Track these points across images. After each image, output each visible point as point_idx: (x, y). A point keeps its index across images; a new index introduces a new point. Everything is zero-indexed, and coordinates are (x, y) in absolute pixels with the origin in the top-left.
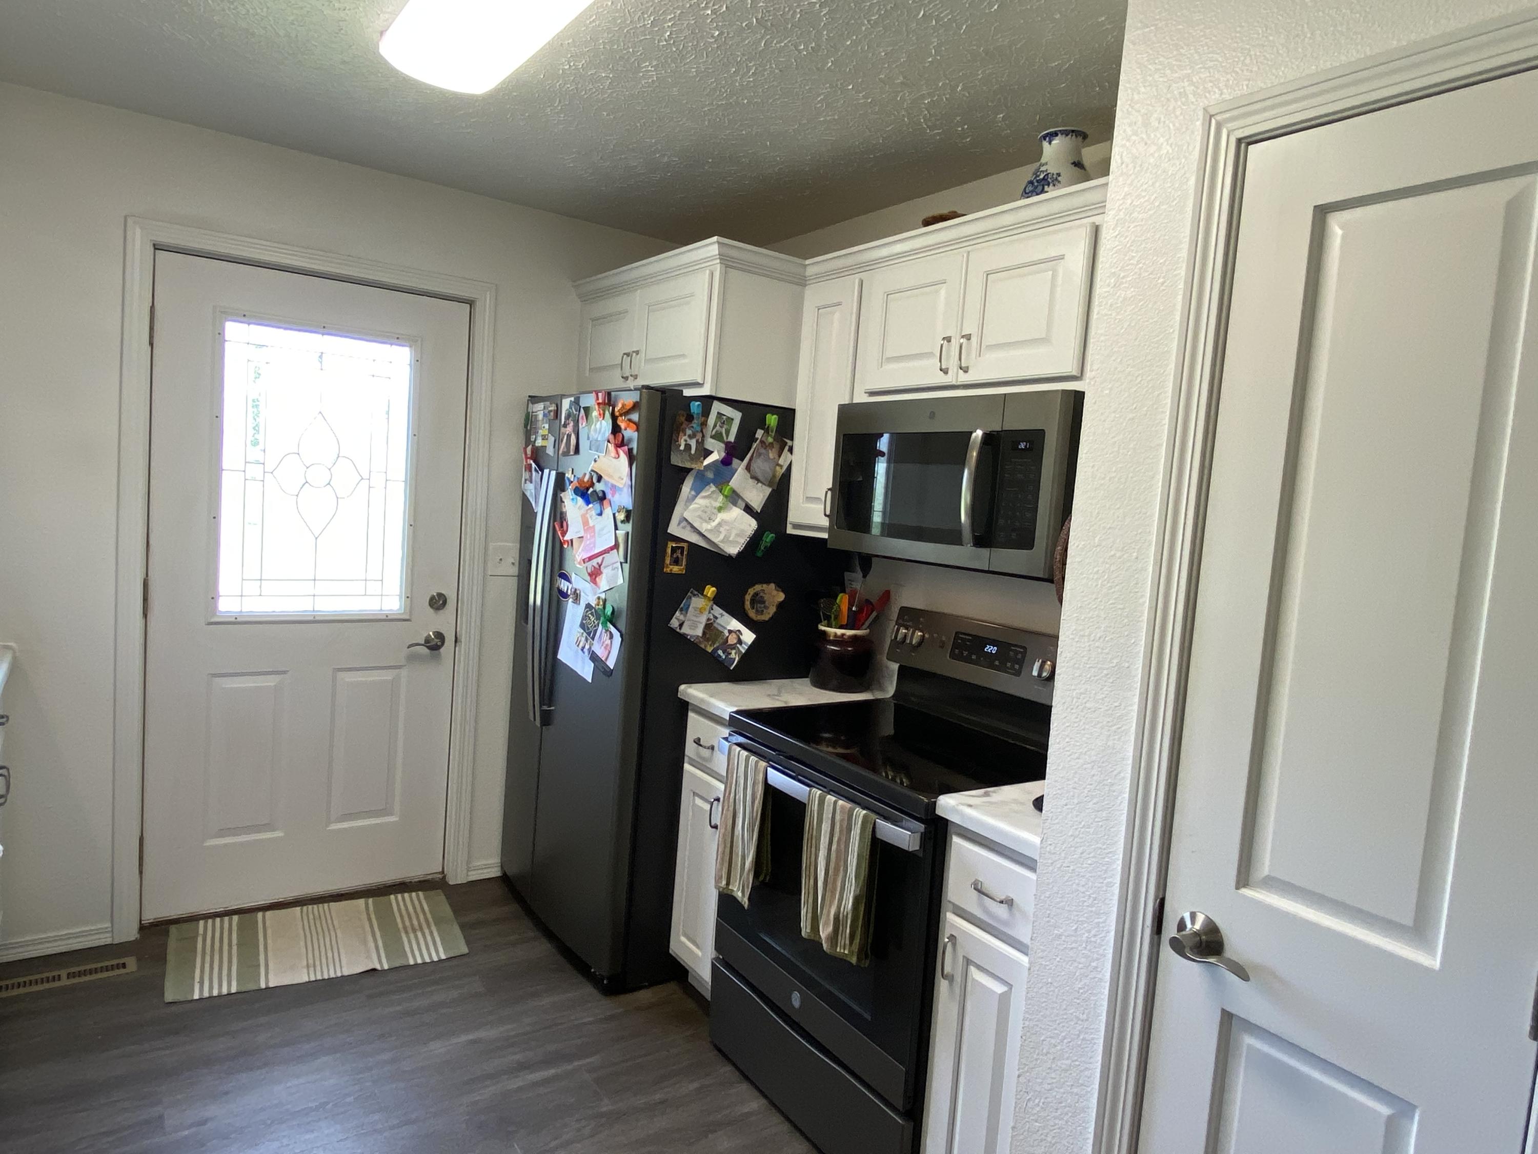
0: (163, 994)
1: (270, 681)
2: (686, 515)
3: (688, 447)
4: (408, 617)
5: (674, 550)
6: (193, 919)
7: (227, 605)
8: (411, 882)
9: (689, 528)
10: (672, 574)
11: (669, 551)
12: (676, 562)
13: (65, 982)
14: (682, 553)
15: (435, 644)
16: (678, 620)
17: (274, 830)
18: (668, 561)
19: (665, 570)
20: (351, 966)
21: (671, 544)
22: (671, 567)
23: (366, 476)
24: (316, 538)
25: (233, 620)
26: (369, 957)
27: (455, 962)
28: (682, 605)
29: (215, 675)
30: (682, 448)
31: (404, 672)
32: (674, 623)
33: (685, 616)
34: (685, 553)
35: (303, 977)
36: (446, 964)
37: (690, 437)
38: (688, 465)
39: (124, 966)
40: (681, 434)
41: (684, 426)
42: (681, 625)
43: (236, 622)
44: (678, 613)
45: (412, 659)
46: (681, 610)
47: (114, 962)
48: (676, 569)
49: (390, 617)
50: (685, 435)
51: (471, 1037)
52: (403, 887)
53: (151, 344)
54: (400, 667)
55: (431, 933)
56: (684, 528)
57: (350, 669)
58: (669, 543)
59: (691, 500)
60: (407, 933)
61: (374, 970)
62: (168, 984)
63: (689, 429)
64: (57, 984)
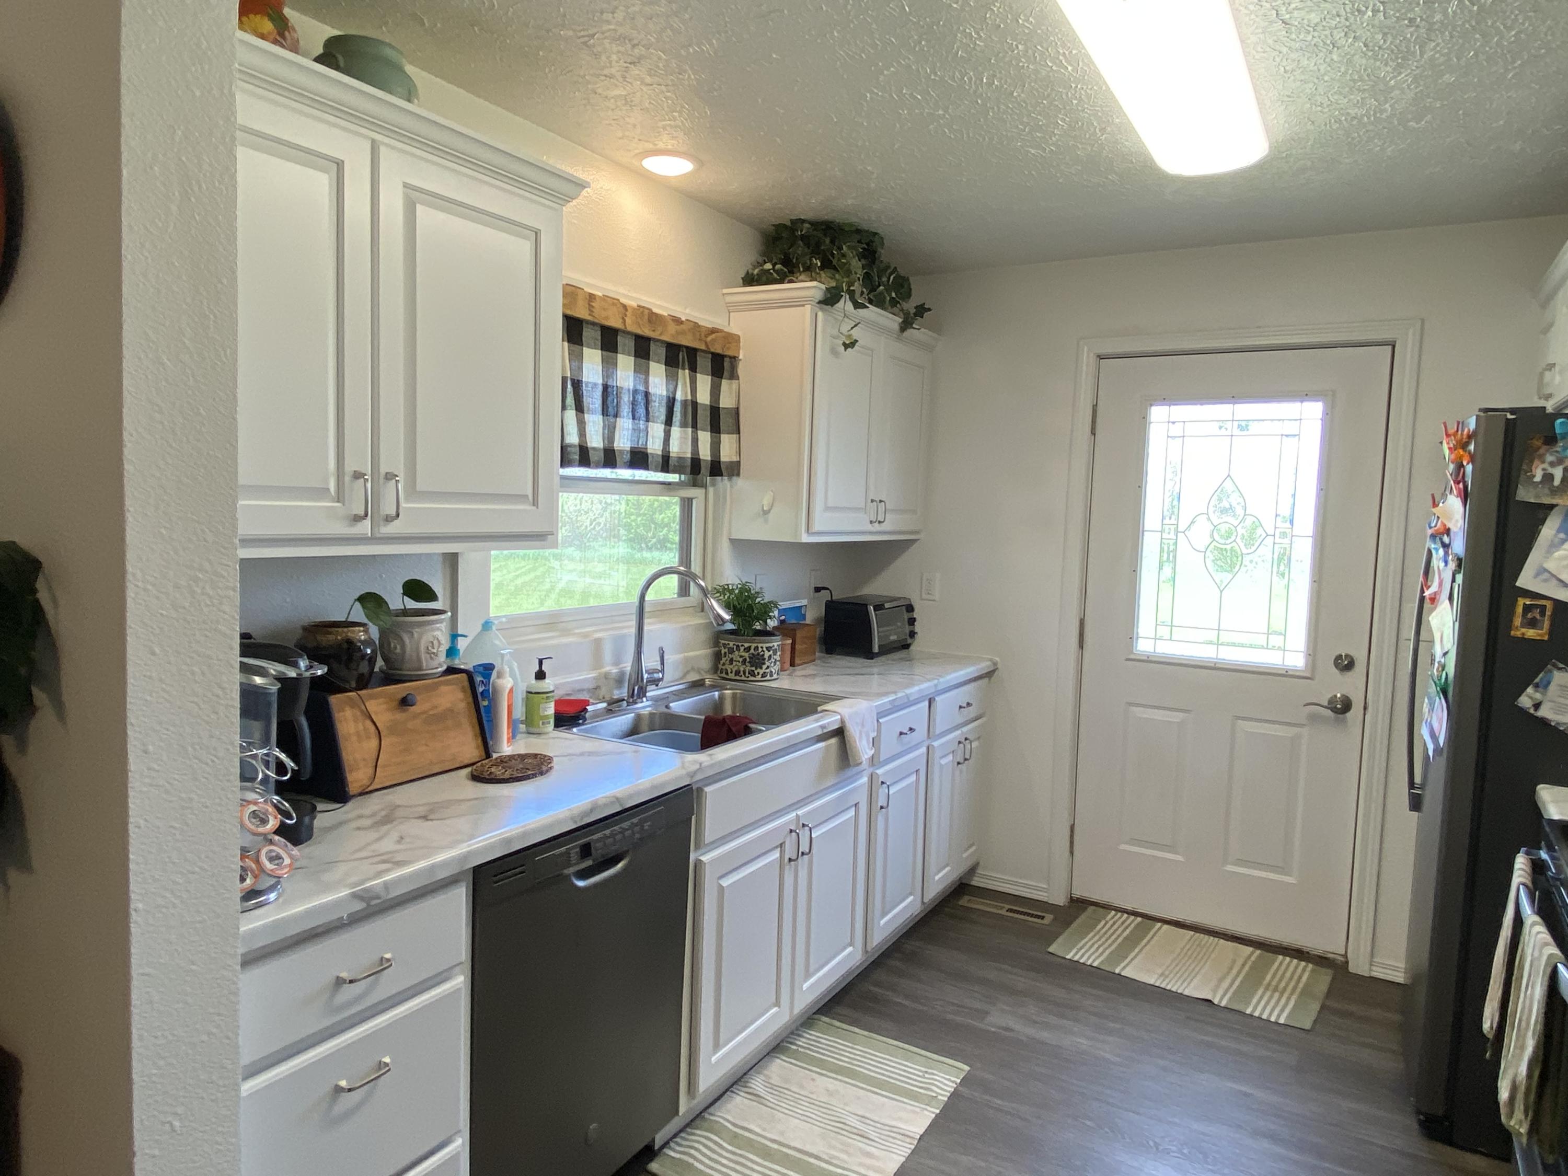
0: (1049, 946)
1: (1177, 717)
2: (1550, 565)
3: (1548, 477)
4: (1308, 675)
5: (1527, 609)
6: (1107, 907)
7: (1144, 646)
8: (1308, 953)
9: (1555, 582)
10: (1524, 640)
11: (1519, 610)
12: (1533, 624)
13: (1003, 912)
14: (1543, 613)
15: (1342, 707)
16: (1531, 698)
17: (1176, 853)
18: (1518, 621)
19: (1512, 633)
20: (1195, 989)
21: (1521, 602)
22: (1524, 630)
23: (1271, 532)
24: (1221, 592)
25: (1145, 658)
26: (1215, 991)
27: (1289, 1030)
28: (1537, 680)
29: (1130, 704)
30: (1538, 478)
31: (1305, 731)
32: (1525, 701)
33: (1544, 694)
34: (1548, 613)
35: (1151, 979)
36: (1280, 1029)
37: (1552, 464)
38: (1547, 501)
39: (1043, 918)
40: (1536, 462)
41: (1541, 451)
42: (1537, 706)
43: (1148, 660)
44: (1530, 690)
45: (1314, 719)
46: (1537, 686)
47: (1040, 914)
48: (1531, 633)
49: (1290, 673)
50: (1543, 462)
51: (1243, 1089)
52: (1299, 954)
53: (1093, 433)
54: (1302, 725)
55: (1289, 999)
56: (1546, 581)
57: (1251, 719)
58: (1519, 599)
59: (1554, 546)
60: (1267, 989)
61: (1209, 1001)
62: (1060, 940)
63: (1551, 455)
64: (1000, 912)
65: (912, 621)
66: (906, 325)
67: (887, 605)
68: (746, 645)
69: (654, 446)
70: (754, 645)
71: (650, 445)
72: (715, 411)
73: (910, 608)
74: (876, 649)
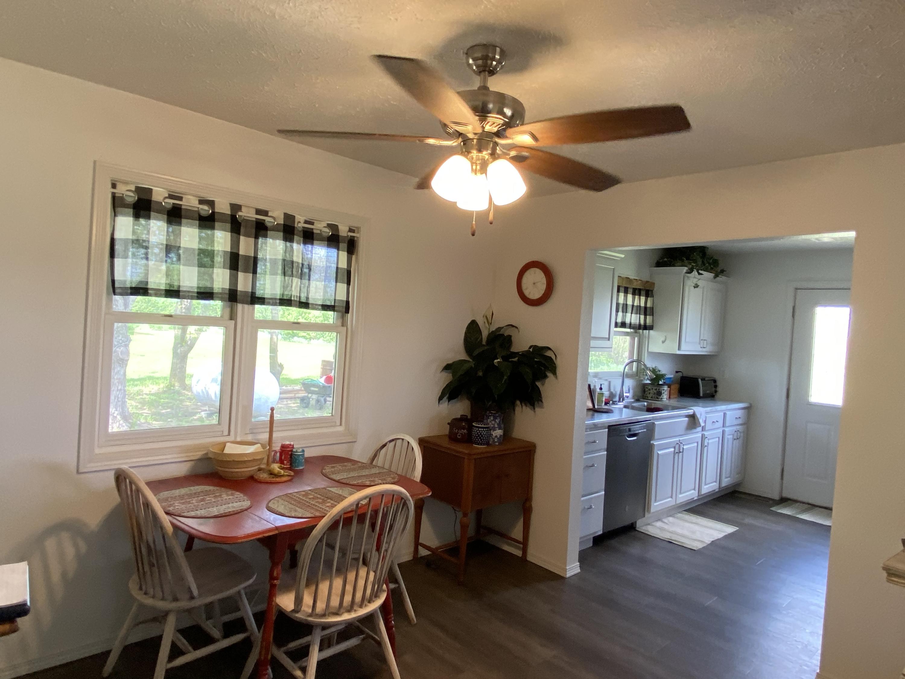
0: (771, 508)
1: (827, 427)
6: (796, 501)
7: (812, 399)
25: (814, 404)
29: (808, 422)
53: (793, 317)
64: (751, 499)
65: (716, 387)
66: (716, 276)
67: (706, 379)
68: (655, 388)
69: (628, 321)
70: (658, 388)
71: (626, 321)
72: (646, 308)
73: (715, 381)
74: (701, 395)
